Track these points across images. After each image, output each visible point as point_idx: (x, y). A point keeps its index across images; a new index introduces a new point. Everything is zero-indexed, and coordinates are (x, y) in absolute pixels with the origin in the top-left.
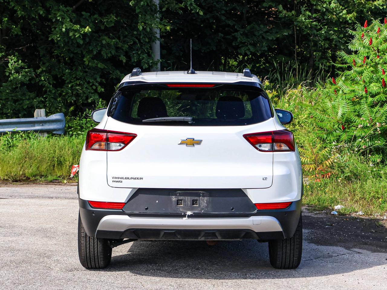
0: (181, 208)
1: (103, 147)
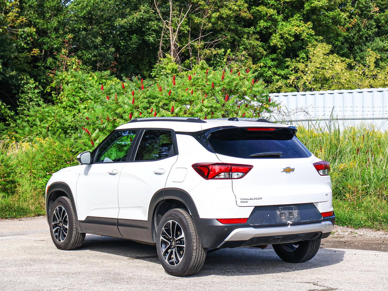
0: (284, 219)
1: (227, 176)
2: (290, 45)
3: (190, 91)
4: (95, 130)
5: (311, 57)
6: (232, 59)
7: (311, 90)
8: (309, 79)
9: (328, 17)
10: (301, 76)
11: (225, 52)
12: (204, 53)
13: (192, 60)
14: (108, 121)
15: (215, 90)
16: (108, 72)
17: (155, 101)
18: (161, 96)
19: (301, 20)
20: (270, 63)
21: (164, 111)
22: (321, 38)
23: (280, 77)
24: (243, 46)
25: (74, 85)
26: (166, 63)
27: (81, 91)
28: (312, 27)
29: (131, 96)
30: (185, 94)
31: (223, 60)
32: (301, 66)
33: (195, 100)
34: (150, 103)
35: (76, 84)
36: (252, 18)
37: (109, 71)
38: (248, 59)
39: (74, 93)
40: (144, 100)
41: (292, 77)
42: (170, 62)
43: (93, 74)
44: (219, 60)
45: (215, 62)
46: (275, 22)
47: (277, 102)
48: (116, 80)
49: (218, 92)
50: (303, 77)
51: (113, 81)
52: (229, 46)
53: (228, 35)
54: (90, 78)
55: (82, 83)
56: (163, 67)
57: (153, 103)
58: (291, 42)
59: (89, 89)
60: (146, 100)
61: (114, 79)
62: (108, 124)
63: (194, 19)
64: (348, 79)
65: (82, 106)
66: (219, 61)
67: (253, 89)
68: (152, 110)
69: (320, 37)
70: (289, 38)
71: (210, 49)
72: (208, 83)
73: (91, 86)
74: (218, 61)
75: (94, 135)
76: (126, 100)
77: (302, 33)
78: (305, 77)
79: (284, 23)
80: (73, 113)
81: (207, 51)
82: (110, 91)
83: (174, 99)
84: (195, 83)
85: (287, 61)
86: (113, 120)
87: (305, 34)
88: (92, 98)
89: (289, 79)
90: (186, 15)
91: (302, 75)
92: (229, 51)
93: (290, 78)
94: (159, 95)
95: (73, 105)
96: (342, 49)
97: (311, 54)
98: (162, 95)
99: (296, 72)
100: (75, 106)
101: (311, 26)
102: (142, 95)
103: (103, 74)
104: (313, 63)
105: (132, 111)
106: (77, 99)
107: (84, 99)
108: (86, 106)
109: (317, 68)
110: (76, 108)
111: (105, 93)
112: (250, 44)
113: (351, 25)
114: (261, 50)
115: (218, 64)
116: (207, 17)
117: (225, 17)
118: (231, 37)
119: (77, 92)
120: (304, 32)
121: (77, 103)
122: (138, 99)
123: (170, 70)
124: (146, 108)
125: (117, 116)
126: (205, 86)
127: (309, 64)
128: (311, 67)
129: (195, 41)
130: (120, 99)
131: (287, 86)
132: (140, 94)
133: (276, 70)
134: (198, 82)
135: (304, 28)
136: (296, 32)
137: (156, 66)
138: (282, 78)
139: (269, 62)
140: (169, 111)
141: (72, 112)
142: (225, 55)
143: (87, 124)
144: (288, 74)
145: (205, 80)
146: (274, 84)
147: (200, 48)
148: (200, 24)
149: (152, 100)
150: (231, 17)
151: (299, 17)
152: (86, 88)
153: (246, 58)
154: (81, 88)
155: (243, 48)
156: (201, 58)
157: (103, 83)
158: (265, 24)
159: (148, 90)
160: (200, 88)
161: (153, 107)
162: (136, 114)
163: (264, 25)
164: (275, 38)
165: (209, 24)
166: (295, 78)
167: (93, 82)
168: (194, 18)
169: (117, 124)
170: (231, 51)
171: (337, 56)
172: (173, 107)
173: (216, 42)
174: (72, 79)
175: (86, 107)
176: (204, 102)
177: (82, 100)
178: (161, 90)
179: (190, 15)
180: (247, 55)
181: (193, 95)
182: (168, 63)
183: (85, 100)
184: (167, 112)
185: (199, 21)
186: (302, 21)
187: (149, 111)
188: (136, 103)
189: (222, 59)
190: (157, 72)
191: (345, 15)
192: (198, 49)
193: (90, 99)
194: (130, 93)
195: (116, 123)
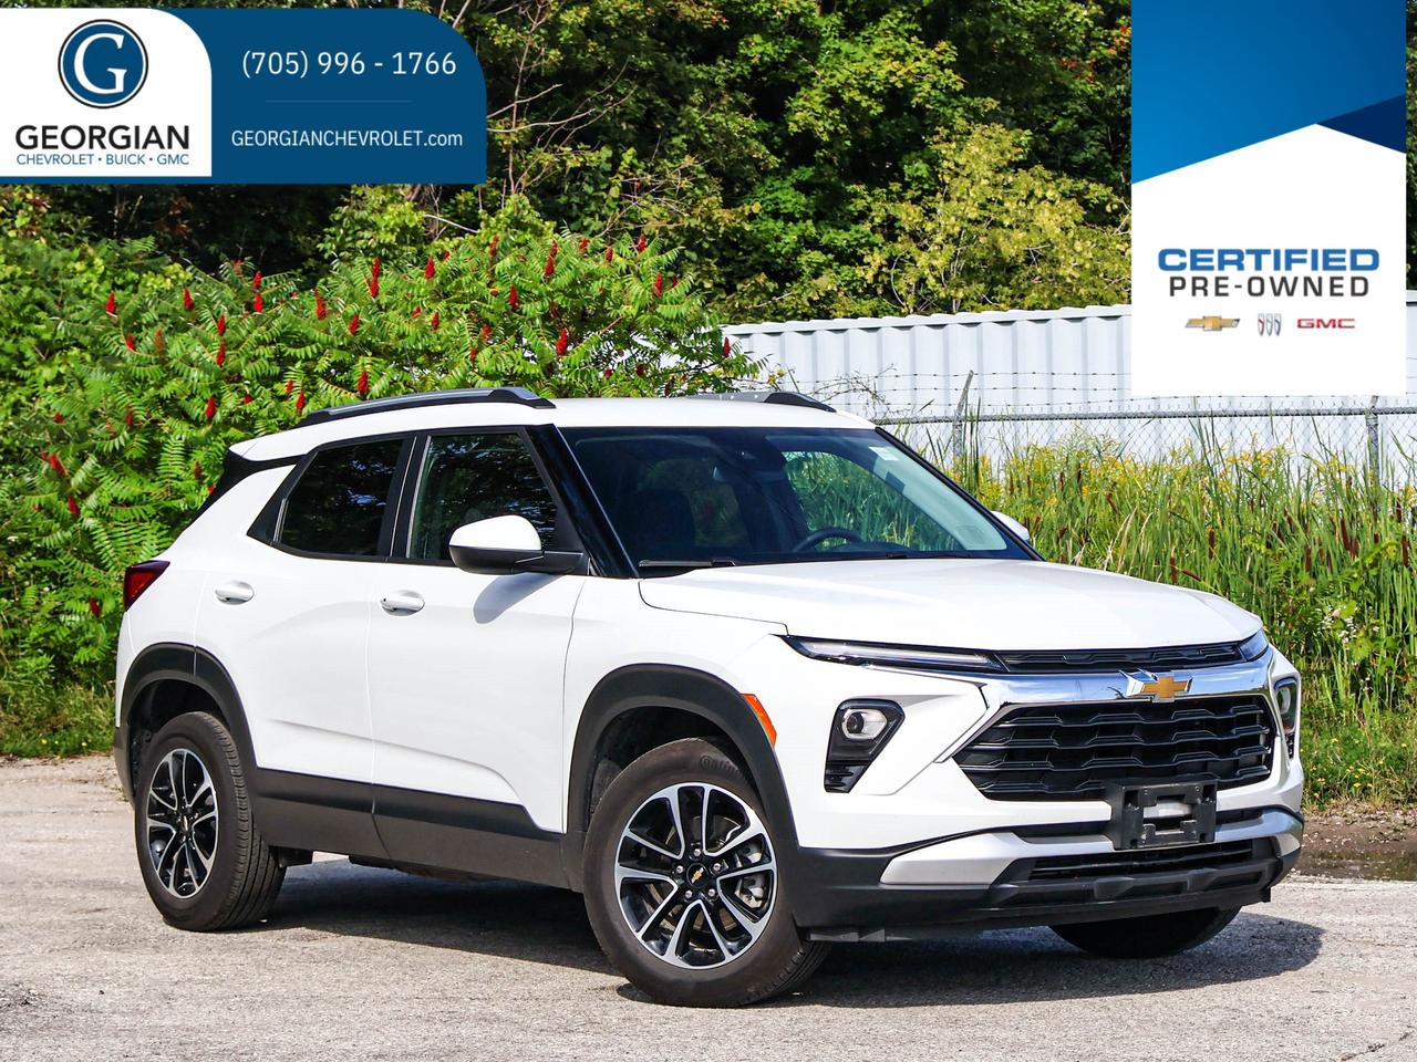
2: (867, 133)
3: (429, 319)
4: (84, 461)
5: (947, 179)
6: (644, 188)
7: (946, 306)
8: (940, 263)
9: (1016, 20)
10: (909, 253)
11: (615, 161)
12: (532, 166)
13: (484, 190)
14: (131, 425)
15: (520, 313)
16: (146, 244)
17: (300, 352)
18: (323, 337)
19: (911, 33)
20: (791, 199)
21: (332, 390)
22: (992, 104)
23: (830, 256)
24: (684, 137)
25: (15, 292)
26: (376, 205)
27: (42, 315)
28: (953, 59)
29: (214, 336)
30: (410, 329)
31: (607, 190)
32: (908, 214)
33: (447, 349)
34: (284, 361)
35: (26, 289)
36: (724, 27)
37: (150, 240)
38: (706, 184)
39: (15, 324)
40: (261, 350)
41: (876, 259)
42: (392, 201)
43: (91, 251)
44: (589, 189)
45: (575, 200)
46: (810, 41)
47: (756, 358)
48: (177, 274)
49: (532, 320)
50: (916, 258)
51: (166, 277)
52: (631, 136)
53: (627, 93)
54: (79, 266)
55: (48, 285)
56: (366, 221)
57: (294, 360)
58: (874, 122)
59: (72, 308)
60: (267, 352)
61: (171, 267)
62: (132, 437)
63: (493, 33)
64: (1088, 266)
65: (47, 373)
66: (590, 197)
67: (658, 310)
68: (290, 387)
69: (989, 99)
70: (864, 104)
71: (554, 151)
72: (498, 287)
73: (82, 297)
74: (586, 193)
75: (79, 478)
76: (196, 351)
77: (913, 86)
78: (923, 259)
79: (846, 46)
80: (12, 398)
81: (546, 158)
82: (139, 318)
83: (369, 345)
84: (448, 288)
85: (855, 195)
86: (148, 422)
87: (927, 87)
88: (85, 340)
89: (862, 264)
90: (459, 17)
91: (913, 248)
92: (629, 156)
93: (866, 260)
94: (318, 334)
95: (14, 368)
96: (1079, 145)
97: (949, 169)
98: (327, 332)
99: (891, 237)
100: (21, 373)
101: (950, 58)
102: (255, 333)
103: (127, 250)
104: (954, 204)
105: (216, 392)
106: (27, 345)
107: (55, 347)
108: (62, 370)
109: (970, 221)
110: (24, 379)
111: (122, 323)
112: (711, 127)
113: (1113, 52)
114: (758, 150)
115: (588, 205)
116: (544, 26)
117: (612, 23)
118: (637, 98)
119: (27, 320)
120: (921, 80)
121: (27, 360)
122: (239, 344)
123: (392, 231)
124: (267, 380)
125: (164, 409)
126: (483, 300)
127: (940, 207)
128: (948, 217)
129: (495, 118)
130: (175, 348)
131: (855, 292)
132: (247, 328)
133: (813, 230)
134: (459, 286)
135: (923, 64)
136: (893, 79)
137: (337, 217)
138: (835, 260)
139: (789, 197)
140: (353, 391)
141: (8, 396)
142: (613, 172)
143: (58, 440)
144: (861, 246)
145: (485, 277)
146: (802, 283)
147: (516, 147)
148: (516, 49)
149: (291, 351)
150: (639, 26)
151: (902, 21)
152: (61, 305)
153: (698, 183)
154: (41, 305)
155: (684, 140)
156: (520, 185)
157: (128, 283)
158: (769, 48)
159: (277, 316)
160: (468, 306)
161: (295, 374)
162: (230, 401)
163: (762, 54)
164: (808, 105)
165: (553, 52)
166: (884, 262)
167: (89, 282)
168: (491, 28)
169: (162, 438)
170: (639, 157)
171: (1047, 174)
172: (365, 376)
173: (579, 121)
174: (10, 269)
175: (60, 375)
176: (480, 357)
177: (48, 350)
178: (322, 315)
179: (475, 15)
180: (701, 168)
181: (440, 331)
182: (384, 204)
183: (57, 351)
184: (342, 395)
185: (510, 41)
186: (914, 39)
187: (281, 388)
188: (233, 360)
189: (604, 186)
190: (342, 239)
191: (1085, 13)
192: (507, 147)
193: (78, 345)
194: (211, 324)
195: (161, 435)
